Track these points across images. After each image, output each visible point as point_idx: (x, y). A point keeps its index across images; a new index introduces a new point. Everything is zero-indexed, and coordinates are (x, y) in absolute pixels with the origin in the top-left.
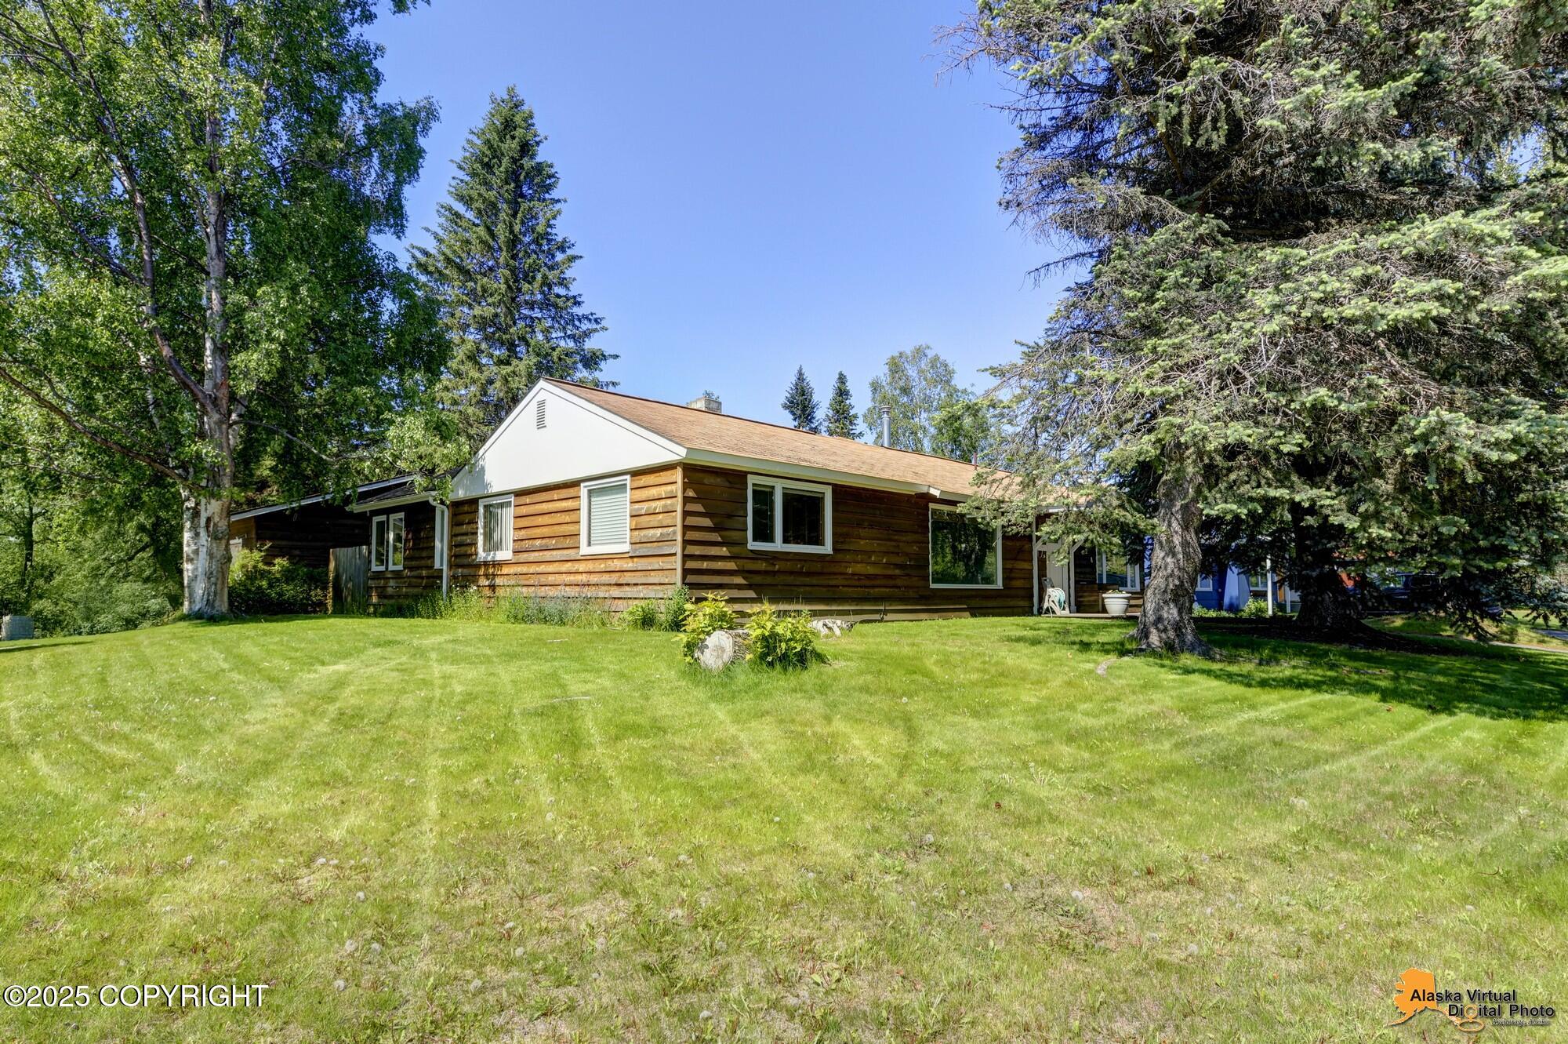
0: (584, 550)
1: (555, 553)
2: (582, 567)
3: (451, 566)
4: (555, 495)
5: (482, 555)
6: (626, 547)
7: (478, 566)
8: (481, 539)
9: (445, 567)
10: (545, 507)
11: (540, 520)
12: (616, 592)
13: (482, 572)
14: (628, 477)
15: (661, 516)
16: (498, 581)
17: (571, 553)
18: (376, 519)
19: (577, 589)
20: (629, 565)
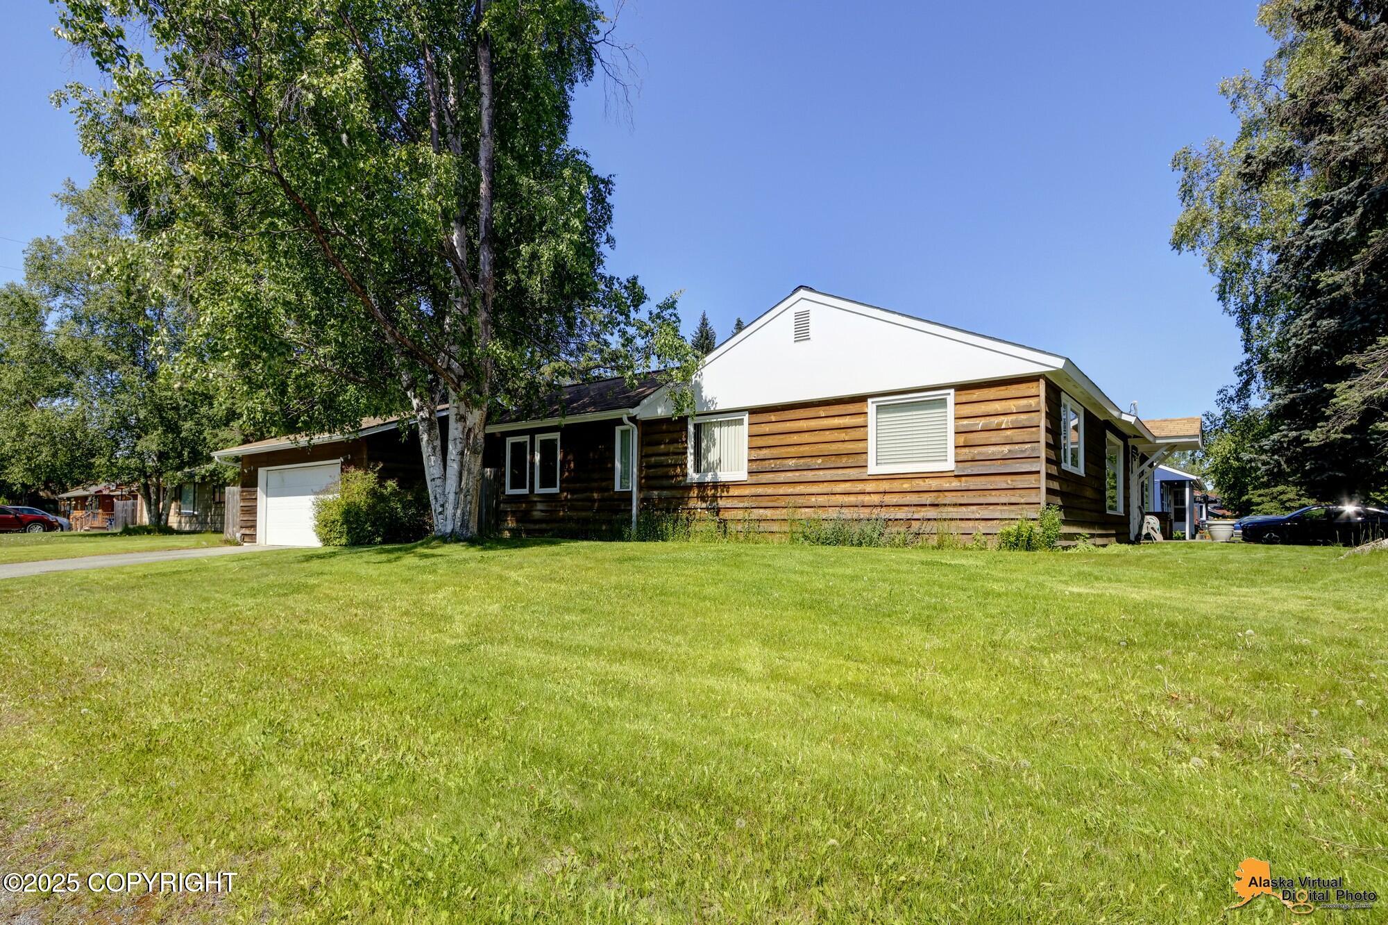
0: (873, 469)
1: (821, 472)
2: (870, 487)
3: (640, 488)
4: (822, 411)
5: (693, 476)
6: (950, 465)
7: (689, 487)
8: (690, 459)
9: (635, 489)
10: (803, 425)
11: (795, 438)
12: (931, 513)
13: (695, 493)
14: (952, 391)
15: (1009, 433)
16: (722, 503)
17: (853, 473)
18: (510, 441)
19: (867, 510)
20: (955, 484)
